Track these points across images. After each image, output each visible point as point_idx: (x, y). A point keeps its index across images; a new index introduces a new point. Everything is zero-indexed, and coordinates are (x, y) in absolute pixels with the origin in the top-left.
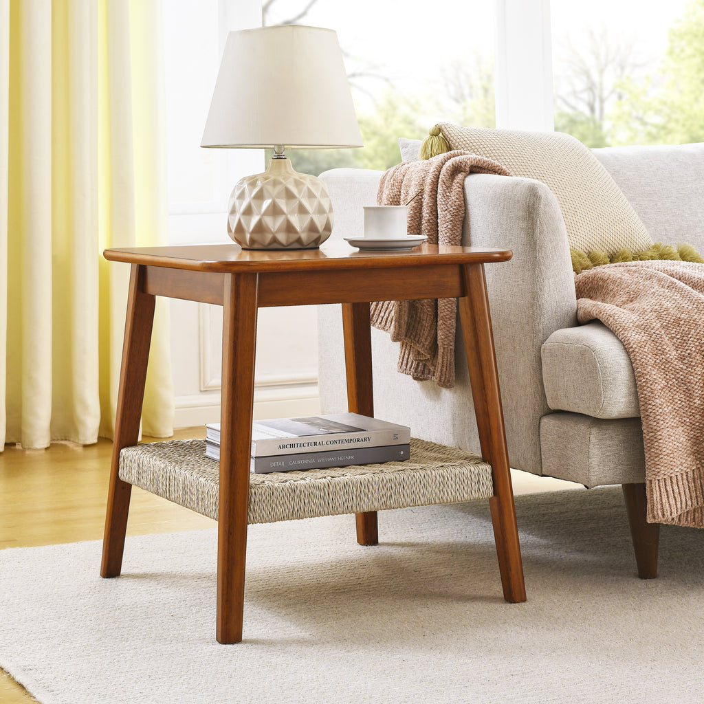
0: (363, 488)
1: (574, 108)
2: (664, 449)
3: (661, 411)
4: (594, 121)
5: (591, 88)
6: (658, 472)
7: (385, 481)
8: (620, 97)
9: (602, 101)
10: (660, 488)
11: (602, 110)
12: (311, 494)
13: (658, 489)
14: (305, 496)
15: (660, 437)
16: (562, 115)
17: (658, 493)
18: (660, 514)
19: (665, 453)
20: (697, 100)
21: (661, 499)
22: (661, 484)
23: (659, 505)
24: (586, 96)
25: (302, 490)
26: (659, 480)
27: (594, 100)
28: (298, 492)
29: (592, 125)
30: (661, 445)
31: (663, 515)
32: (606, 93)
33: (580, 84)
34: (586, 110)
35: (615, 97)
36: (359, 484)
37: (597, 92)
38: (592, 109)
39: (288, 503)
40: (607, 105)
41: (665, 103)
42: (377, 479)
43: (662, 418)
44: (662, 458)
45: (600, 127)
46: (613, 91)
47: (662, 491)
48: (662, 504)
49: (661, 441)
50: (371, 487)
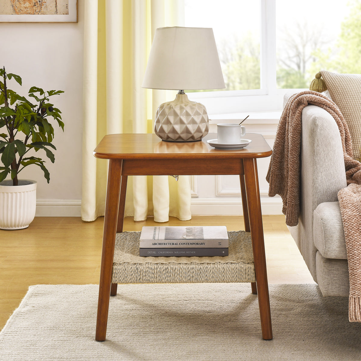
1: (289, 66)
2: (358, 281)
3: (358, 258)
4: (300, 74)
5: (298, 55)
6: (354, 294)
8: (314, 60)
9: (304, 62)
10: (355, 303)
11: (304, 67)
13: (353, 303)
15: (356, 273)
16: (282, 70)
17: (354, 306)
18: (354, 318)
19: (358, 283)
20: (357, 62)
21: (355, 310)
22: (356, 300)
23: (353, 313)
24: (295, 60)
26: (355, 298)
27: (300, 62)
29: (299, 76)
30: (356, 278)
31: (356, 319)
32: (306, 58)
33: (292, 53)
34: (295, 67)
35: (311, 60)
37: (302, 58)
38: (299, 67)
40: (307, 65)
41: (339, 64)
43: (358, 262)
44: (356, 286)
45: (303, 77)
46: (310, 57)
47: (356, 305)
48: (355, 312)
49: (356, 276)
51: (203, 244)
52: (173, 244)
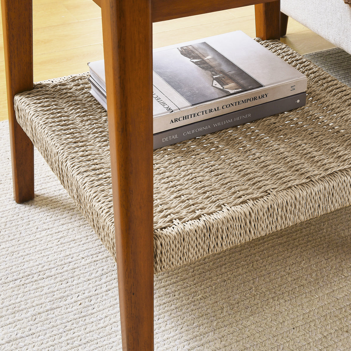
0: (289, 207)
7: (314, 194)
12: (230, 229)
14: (223, 231)
25: (220, 227)
28: (214, 231)
36: (285, 204)
39: (202, 244)
42: (305, 193)
50: (297, 204)
51: (265, 96)
52: (211, 111)
